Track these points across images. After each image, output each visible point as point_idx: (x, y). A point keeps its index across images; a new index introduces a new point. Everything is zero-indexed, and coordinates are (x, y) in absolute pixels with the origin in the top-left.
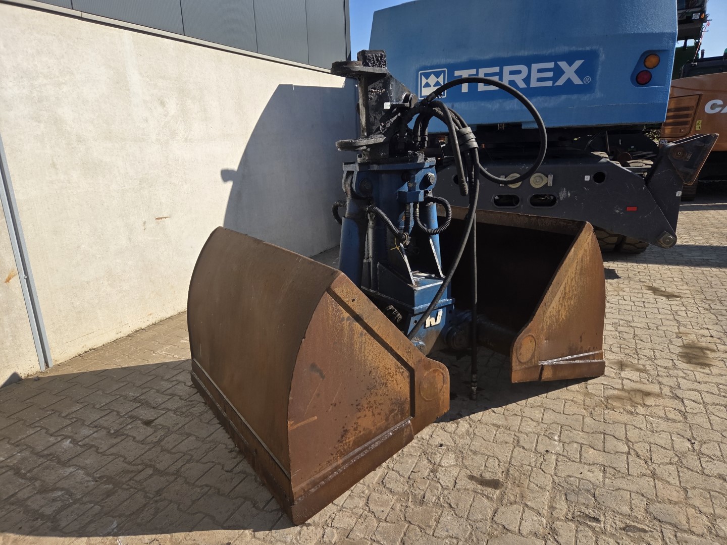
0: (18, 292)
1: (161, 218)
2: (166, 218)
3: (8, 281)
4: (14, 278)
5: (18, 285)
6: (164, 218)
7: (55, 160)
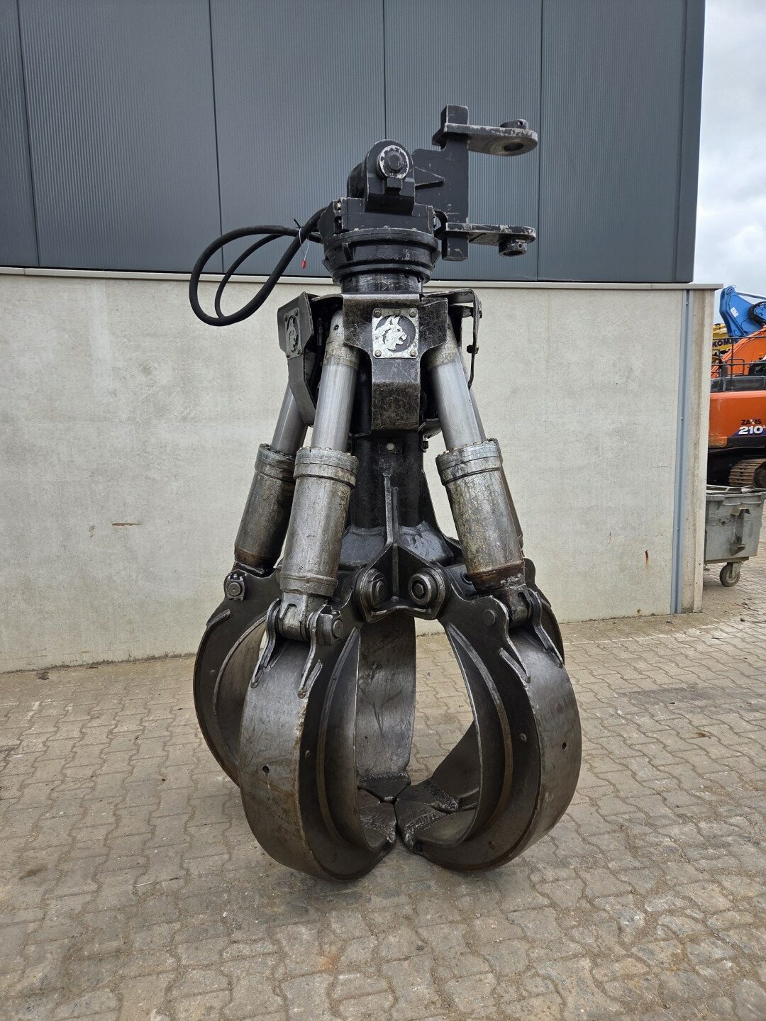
1: (123, 525)
2: (131, 525)
6: (127, 524)
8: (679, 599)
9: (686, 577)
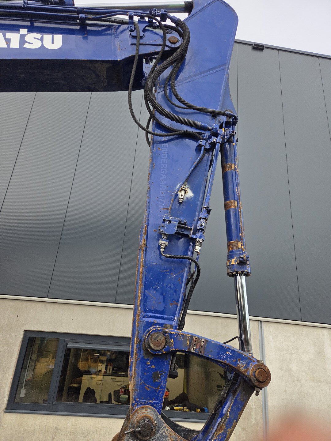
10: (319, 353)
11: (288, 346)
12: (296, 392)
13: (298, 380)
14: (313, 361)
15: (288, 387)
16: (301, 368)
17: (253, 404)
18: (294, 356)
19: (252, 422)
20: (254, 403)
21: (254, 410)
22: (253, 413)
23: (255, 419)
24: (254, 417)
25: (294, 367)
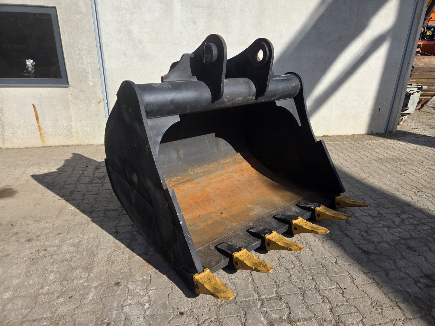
0: (103, 108)
3: (99, 103)
4: (102, 102)
5: (103, 106)
7: (126, 52)
8: (388, 127)
9: (393, 119)
10: (166, 11)
11: (128, 5)
12: (137, 54)
13: (140, 42)
14: (158, 21)
15: (128, 50)
16: (143, 29)
17: (89, 68)
18: (135, 16)
19: (90, 84)
20: (90, 66)
21: (91, 73)
22: (90, 77)
23: (93, 82)
24: (91, 79)
25: (135, 28)
